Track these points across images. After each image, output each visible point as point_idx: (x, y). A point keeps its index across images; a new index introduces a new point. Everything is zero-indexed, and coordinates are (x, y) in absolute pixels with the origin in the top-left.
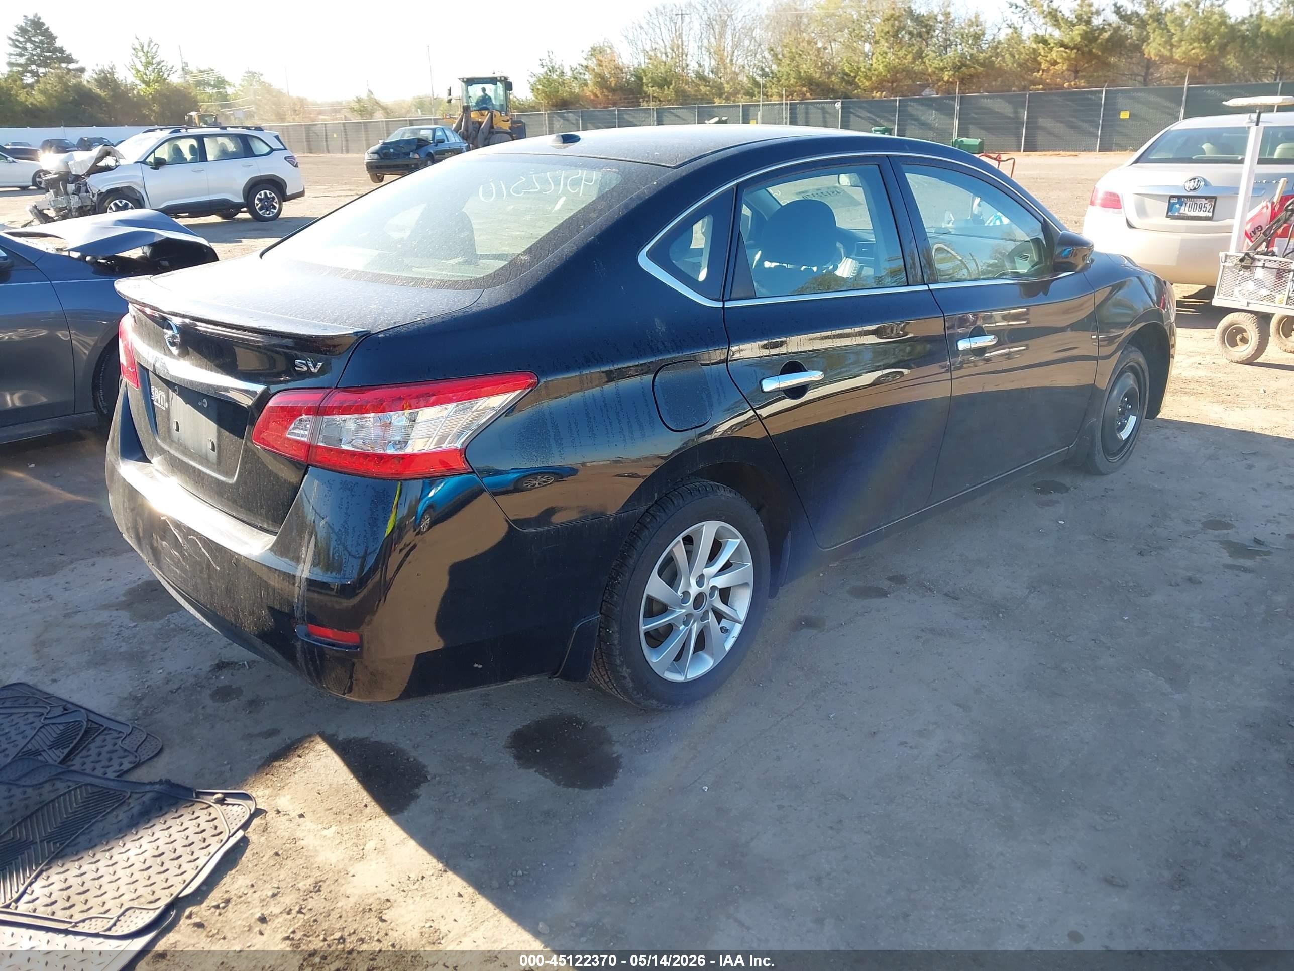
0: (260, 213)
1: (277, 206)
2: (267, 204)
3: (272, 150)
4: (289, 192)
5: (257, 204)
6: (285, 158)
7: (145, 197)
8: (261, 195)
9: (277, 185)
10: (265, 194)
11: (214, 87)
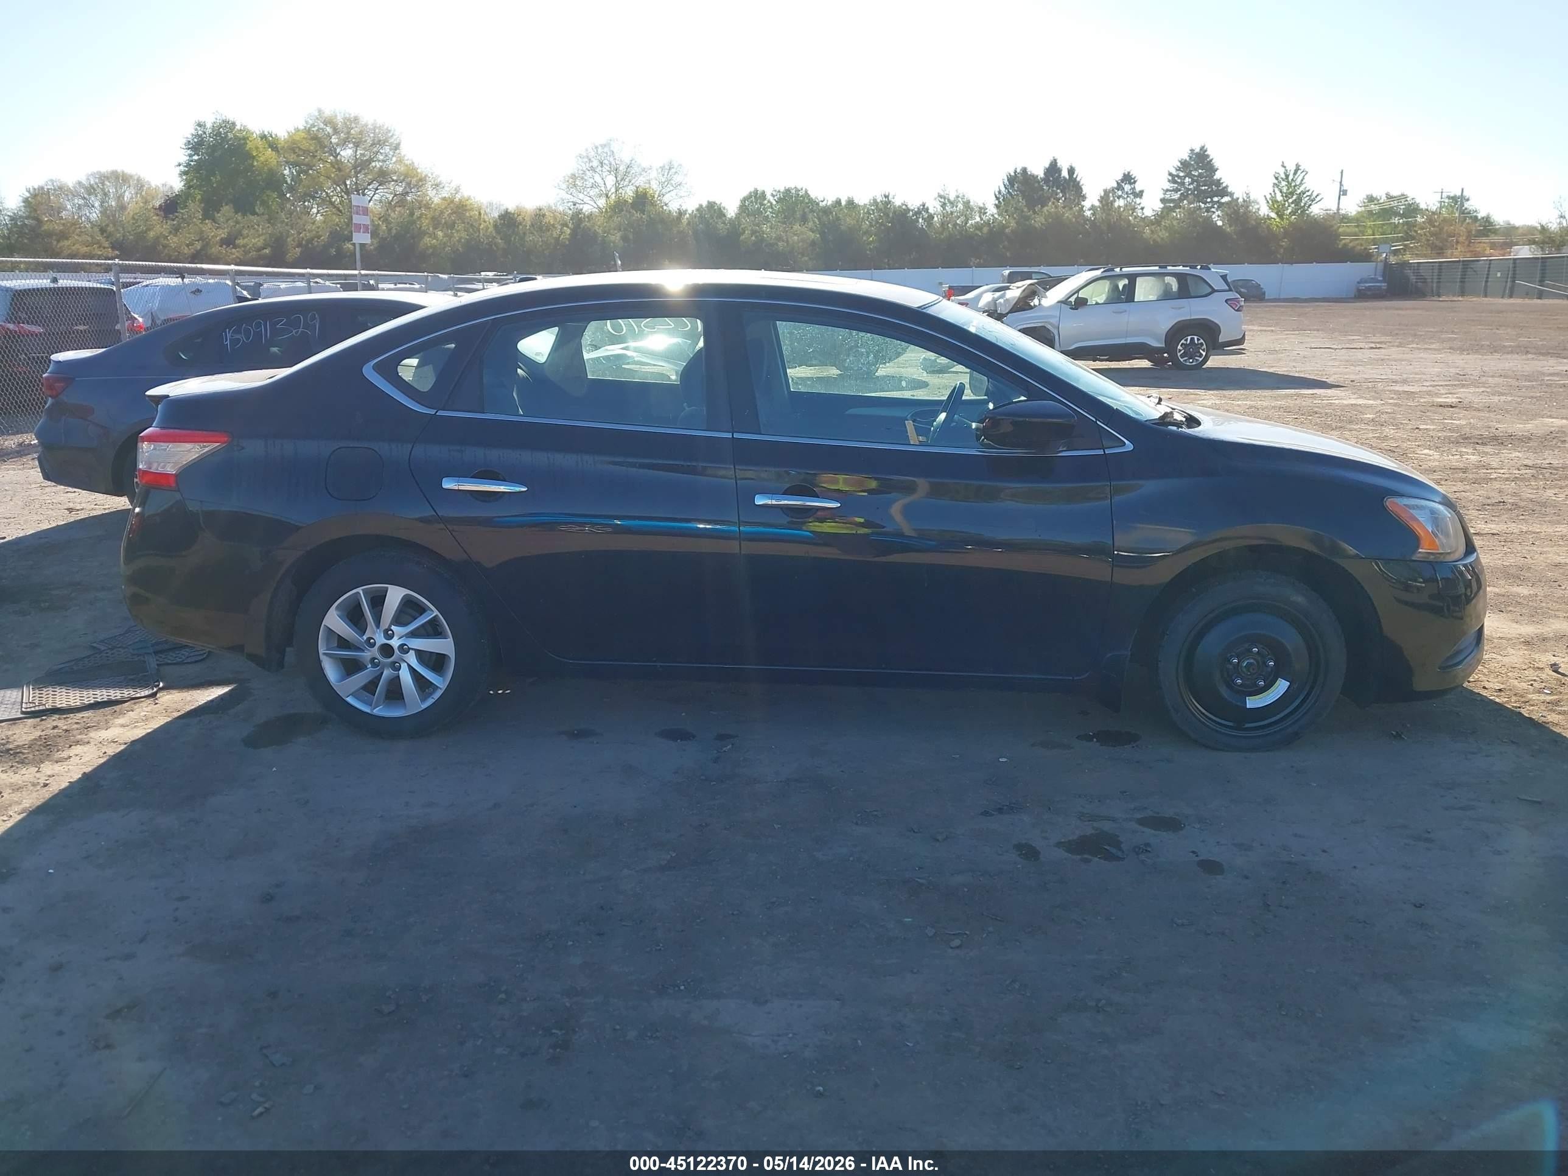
0: (1182, 360)
1: (1204, 354)
2: (1191, 351)
3: (1214, 291)
4: (1222, 339)
5: (1180, 351)
6: (1226, 301)
7: (1057, 337)
8: (1186, 340)
9: (1208, 330)
10: (1192, 339)
11: (1402, 216)
